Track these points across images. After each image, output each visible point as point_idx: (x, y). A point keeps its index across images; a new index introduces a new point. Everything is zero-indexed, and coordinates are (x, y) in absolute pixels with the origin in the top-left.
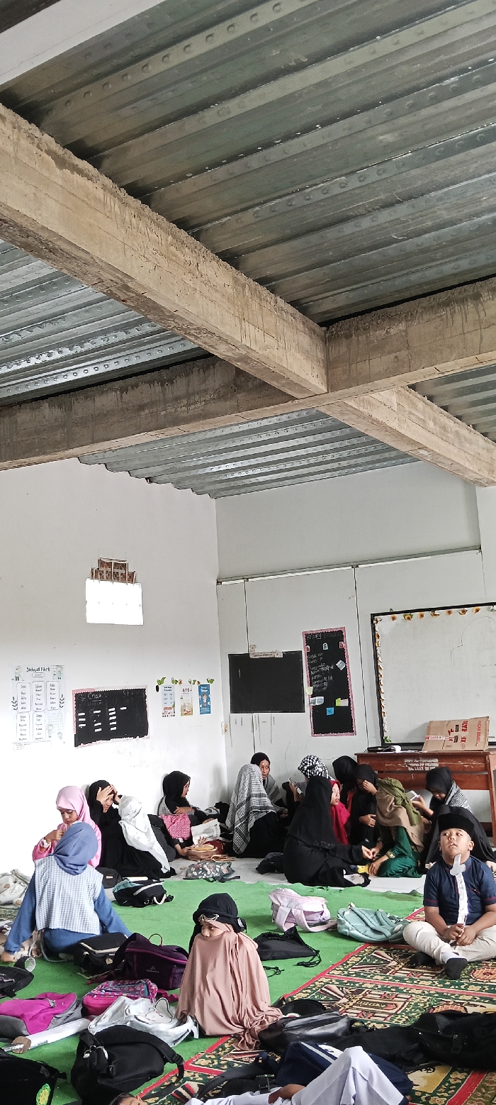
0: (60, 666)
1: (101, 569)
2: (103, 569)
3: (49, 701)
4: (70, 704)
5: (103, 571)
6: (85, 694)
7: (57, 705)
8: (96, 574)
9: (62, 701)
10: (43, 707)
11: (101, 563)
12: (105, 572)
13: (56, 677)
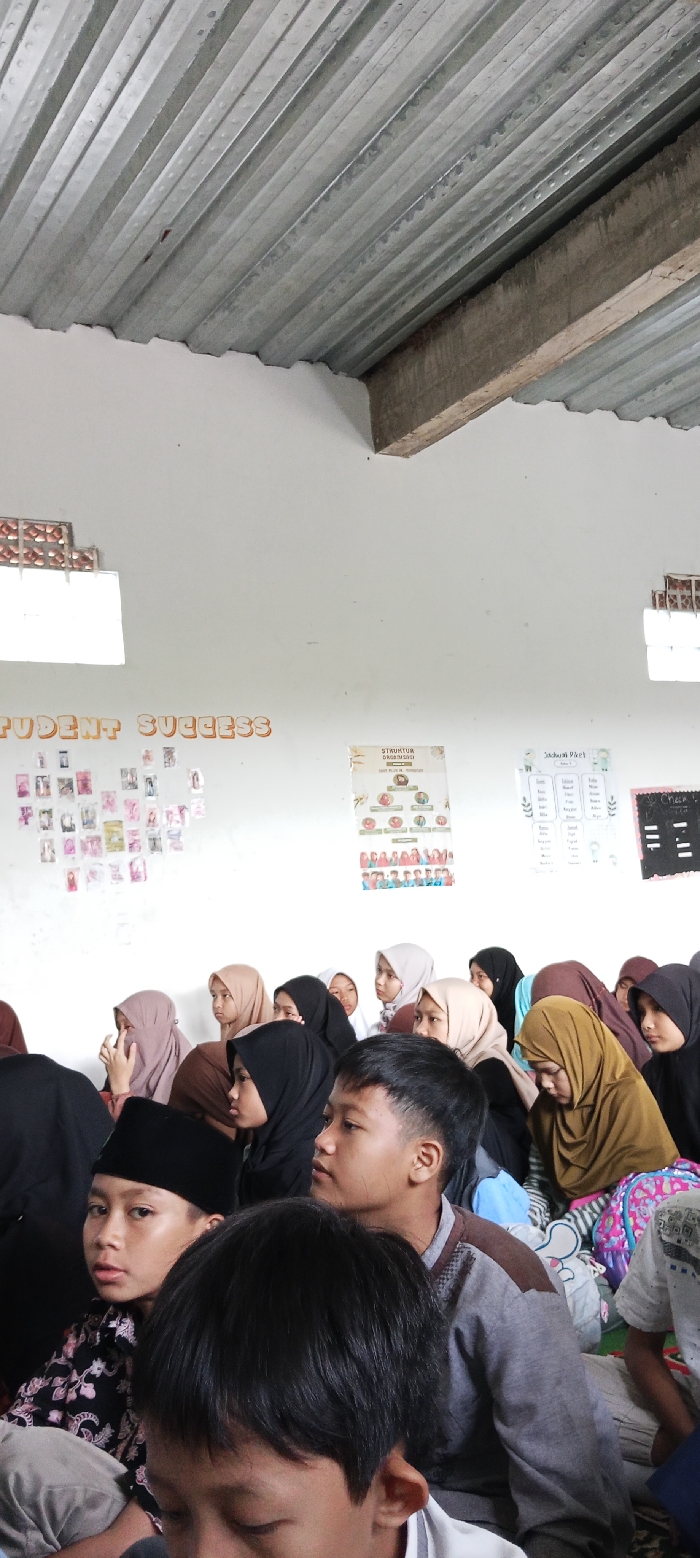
0: (603, 750)
1: (671, 592)
2: (678, 593)
3: (589, 805)
4: (628, 812)
5: (675, 597)
6: (657, 797)
7: (604, 811)
8: (662, 601)
9: (612, 805)
10: (578, 814)
11: (671, 582)
12: (679, 597)
13: (598, 767)
